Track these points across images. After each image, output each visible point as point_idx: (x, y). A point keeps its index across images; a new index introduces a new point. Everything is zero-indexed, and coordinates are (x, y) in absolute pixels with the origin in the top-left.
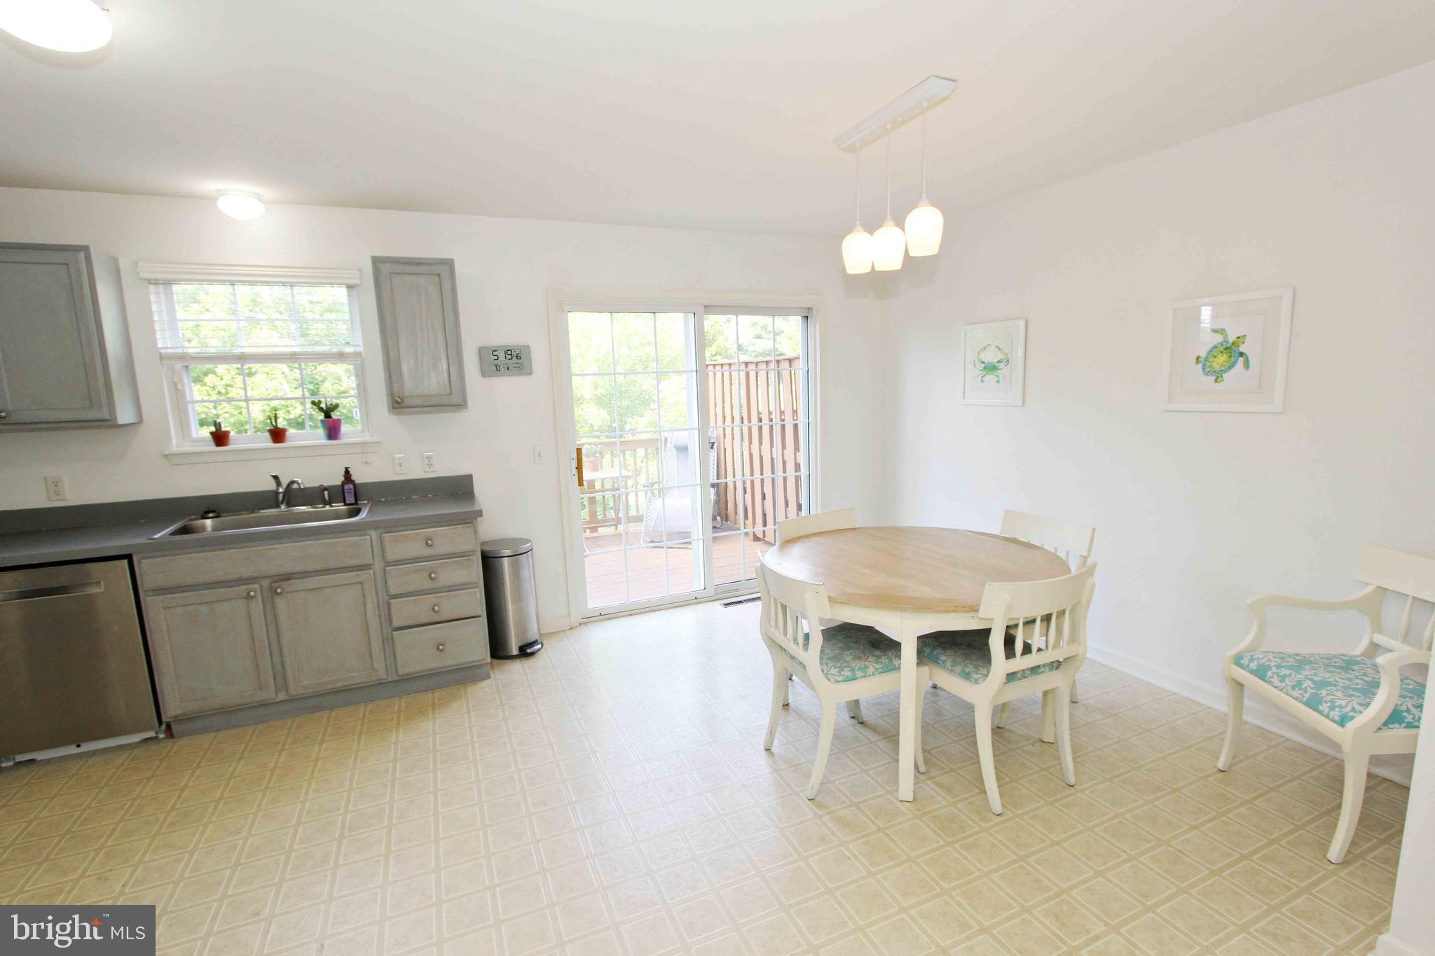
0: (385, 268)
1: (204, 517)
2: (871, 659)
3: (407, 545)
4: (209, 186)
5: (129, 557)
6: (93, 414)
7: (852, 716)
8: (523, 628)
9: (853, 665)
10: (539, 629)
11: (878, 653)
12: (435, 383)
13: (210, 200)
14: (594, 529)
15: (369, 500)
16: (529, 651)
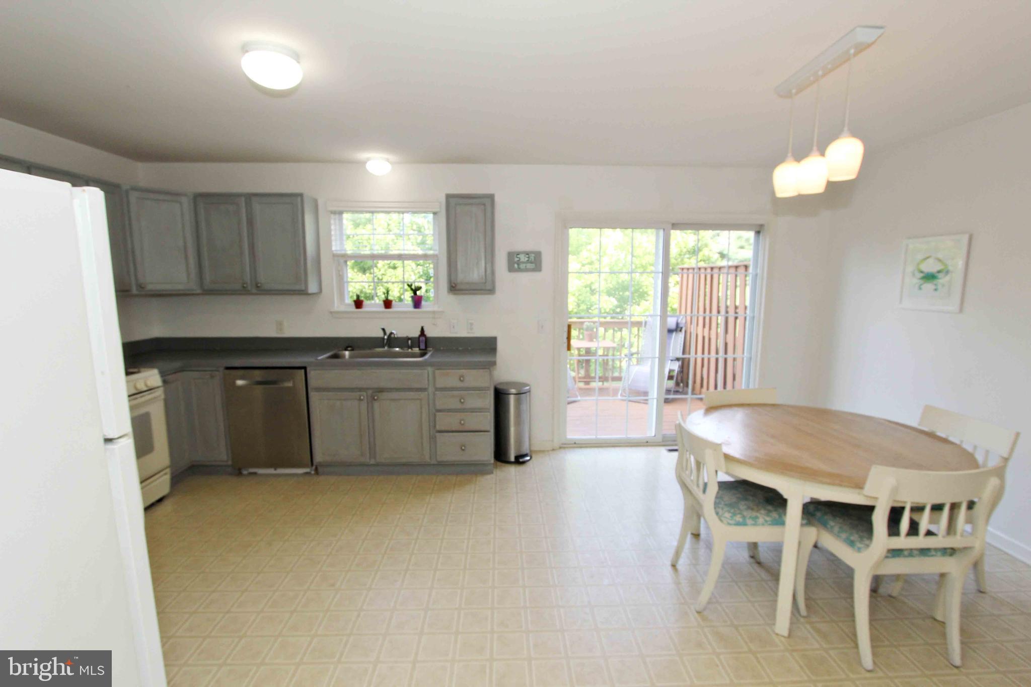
0: (453, 201)
1: (346, 350)
2: (763, 512)
3: (449, 378)
4: (363, 155)
5: (305, 368)
6: (297, 287)
7: (752, 555)
8: (519, 442)
9: (745, 513)
10: (530, 445)
11: (770, 508)
12: (475, 275)
13: (363, 163)
14: (587, 383)
15: (433, 348)
16: (521, 460)
